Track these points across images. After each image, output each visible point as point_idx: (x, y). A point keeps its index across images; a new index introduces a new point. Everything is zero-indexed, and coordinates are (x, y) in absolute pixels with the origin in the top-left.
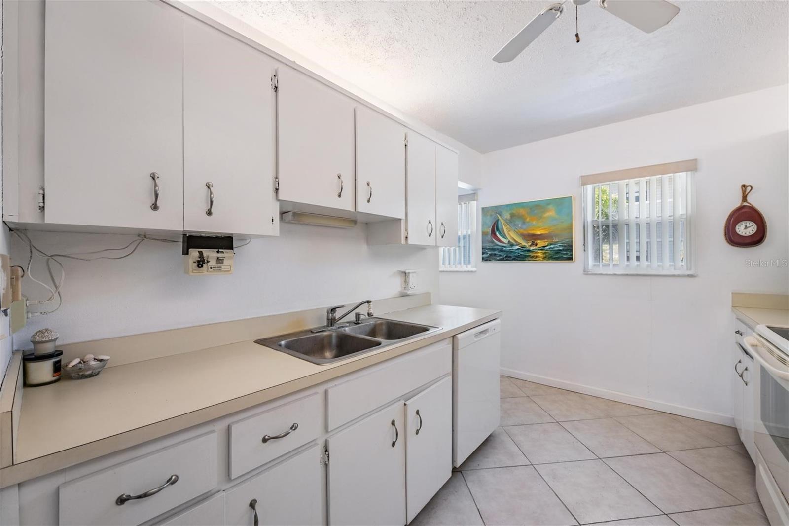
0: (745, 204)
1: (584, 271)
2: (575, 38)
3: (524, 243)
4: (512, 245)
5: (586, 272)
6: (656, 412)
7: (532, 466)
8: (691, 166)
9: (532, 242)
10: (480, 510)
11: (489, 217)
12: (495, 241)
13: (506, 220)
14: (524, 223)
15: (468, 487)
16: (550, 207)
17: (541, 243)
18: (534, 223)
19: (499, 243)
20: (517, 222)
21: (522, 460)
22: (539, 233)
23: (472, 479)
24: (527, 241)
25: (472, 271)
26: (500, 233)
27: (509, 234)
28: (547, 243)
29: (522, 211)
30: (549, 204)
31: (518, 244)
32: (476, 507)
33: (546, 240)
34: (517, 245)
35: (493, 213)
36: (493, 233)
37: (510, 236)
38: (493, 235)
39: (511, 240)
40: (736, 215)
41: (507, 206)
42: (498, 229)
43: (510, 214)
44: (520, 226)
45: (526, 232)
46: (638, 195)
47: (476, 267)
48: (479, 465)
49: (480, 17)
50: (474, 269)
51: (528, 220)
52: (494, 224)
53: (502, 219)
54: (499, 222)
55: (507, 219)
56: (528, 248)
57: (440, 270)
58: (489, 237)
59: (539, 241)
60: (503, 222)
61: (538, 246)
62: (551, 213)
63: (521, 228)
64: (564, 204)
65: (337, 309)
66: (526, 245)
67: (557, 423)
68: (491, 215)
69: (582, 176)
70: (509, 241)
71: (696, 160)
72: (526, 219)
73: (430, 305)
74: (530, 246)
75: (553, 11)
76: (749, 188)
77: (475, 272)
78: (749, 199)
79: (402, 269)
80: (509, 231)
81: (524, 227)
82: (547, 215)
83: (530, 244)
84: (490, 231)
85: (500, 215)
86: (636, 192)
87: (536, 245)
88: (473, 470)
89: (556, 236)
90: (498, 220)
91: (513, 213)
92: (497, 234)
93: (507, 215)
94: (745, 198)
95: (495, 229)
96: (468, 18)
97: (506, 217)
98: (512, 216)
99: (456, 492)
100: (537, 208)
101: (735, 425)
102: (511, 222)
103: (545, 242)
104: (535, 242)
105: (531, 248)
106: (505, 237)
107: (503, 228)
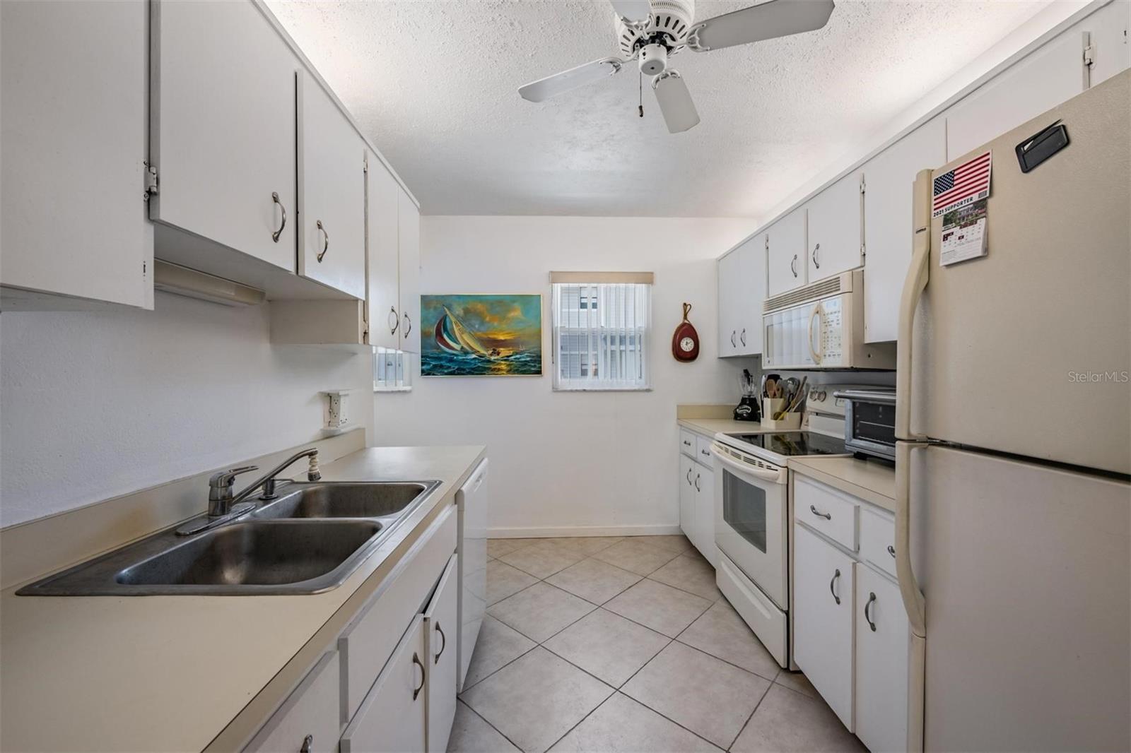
0: (686, 321)
1: (553, 388)
2: (639, 110)
3: (483, 351)
4: (466, 353)
5: (555, 390)
6: (622, 538)
7: (539, 647)
8: (647, 278)
9: (494, 350)
10: (508, 737)
11: (432, 310)
12: (442, 347)
13: (457, 317)
14: (482, 323)
15: (478, 714)
16: (516, 305)
17: (504, 352)
18: (496, 324)
19: (447, 350)
20: (473, 322)
21: (527, 645)
22: (502, 338)
23: (476, 699)
24: (487, 348)
25: (405, 392)
26: (449, 336)
27: (462, 338)
28: (512, 352)
29: (479, 307)
30: (514, 302)
31: (475, 352)
32: (502, 736)
33: (511, 348)
34: (473, 353)
35: (439, 306)
36: (439, 334)
37: (463, 341)
38: (438, 337)
39: (465, 346)
40: (681, 331)
41: (459, 296)
42: (445, 330)
43: (463, 309)
44: (477, 326)
45: (485, 337)
46: (595, 302)
47: (411, 385)
48: (477, 676)
49: (516, 23)
50: (408, 388)
51: (487, 319)
52: (441, 321)
53: (452, 314)
54: (447, 320)
55: (458, 315)
56: (488, 357)
57: (376, 389)
58: (433, 340)
59: (502, 349)
60: (453, 320)
61: (501, 355)
62: (516, 313)
63: (479, 330)
64: (530, 303)
65: (235, 477)
66: (485, 353)
67: (542, 582)
68: (435, 308)
69: (552, 272)
70: (462, 348)
71: (652, 273)
72: (486, 317)
73: (365, 448)
74: (491, 355)
75: (612, 65)
76: (689, 307)
77: (410, 392)
78: (689, 317)
79: (326, 389)
80: (463, 333)
81: (482, 329)
82: (512, 314)
83: (491, 352)
84: (433, 330)
85: (449, 310)
86: (594, 298)
87: (498, 354)
88: (473, 686)
89: (523, 344)
90: (446, 316)
91: (467, 308)
92: (445, 336)
93: (459, 311)
94: (685, 317)
95: (442, 328)
96: (500, 15)
97: (457, 313)
98: (467, 311)
99: (465, 730)
100: (500, 305)
101: (683, 532)
102: (464, 321)
103: (509, 350)
104: (498, 349)
105: (493, 358)
106: (456, 341)
107: (453, 329)
